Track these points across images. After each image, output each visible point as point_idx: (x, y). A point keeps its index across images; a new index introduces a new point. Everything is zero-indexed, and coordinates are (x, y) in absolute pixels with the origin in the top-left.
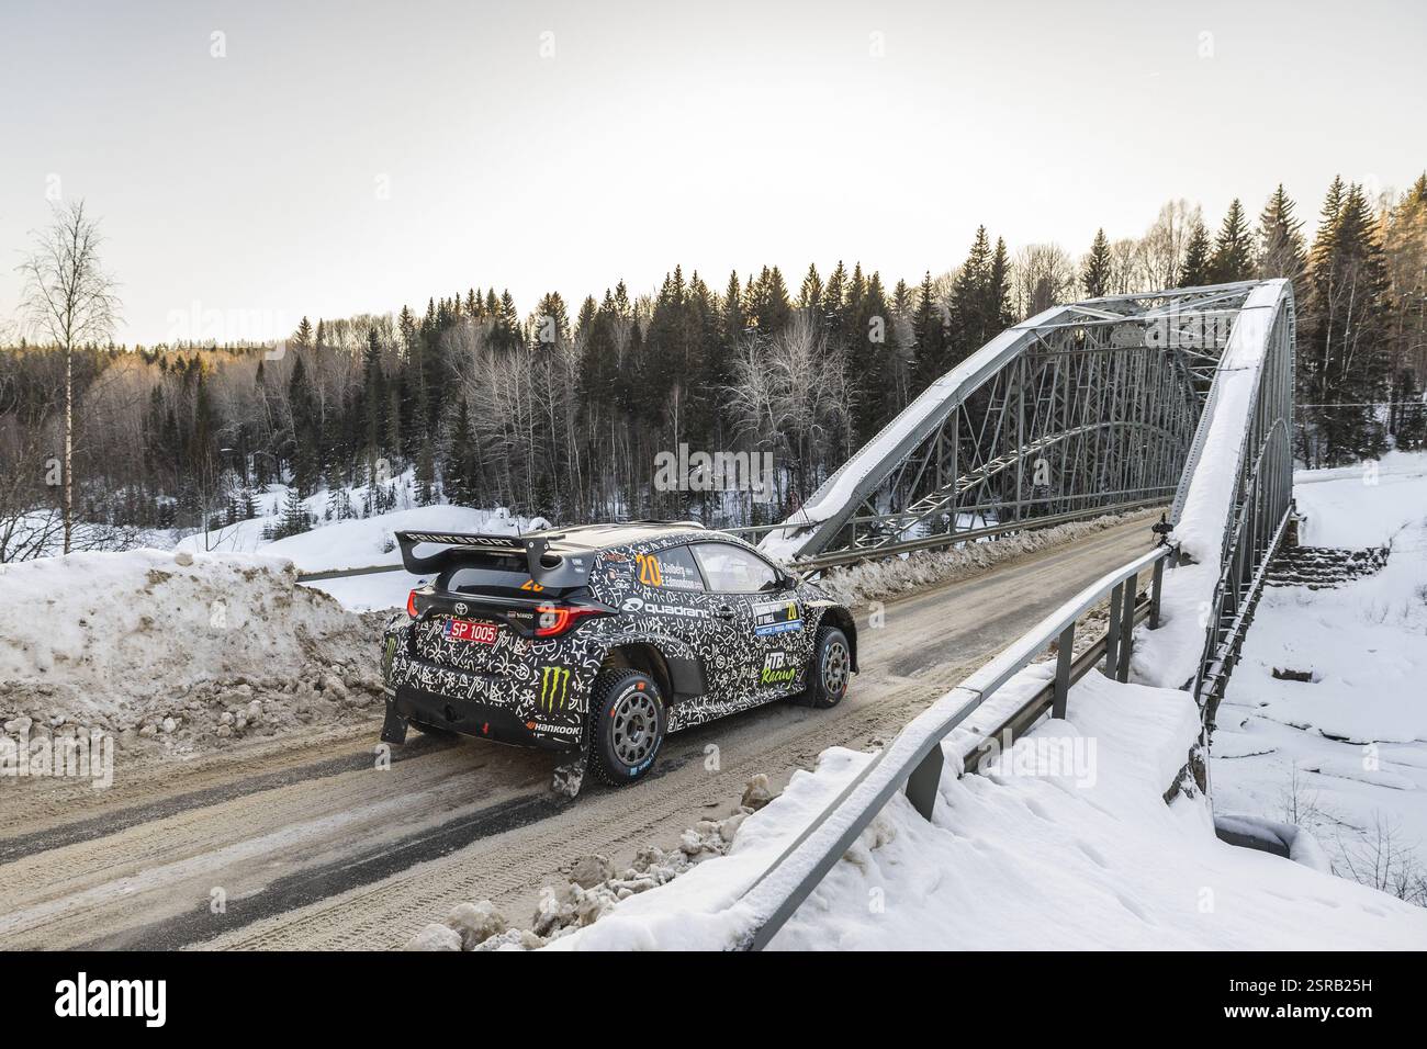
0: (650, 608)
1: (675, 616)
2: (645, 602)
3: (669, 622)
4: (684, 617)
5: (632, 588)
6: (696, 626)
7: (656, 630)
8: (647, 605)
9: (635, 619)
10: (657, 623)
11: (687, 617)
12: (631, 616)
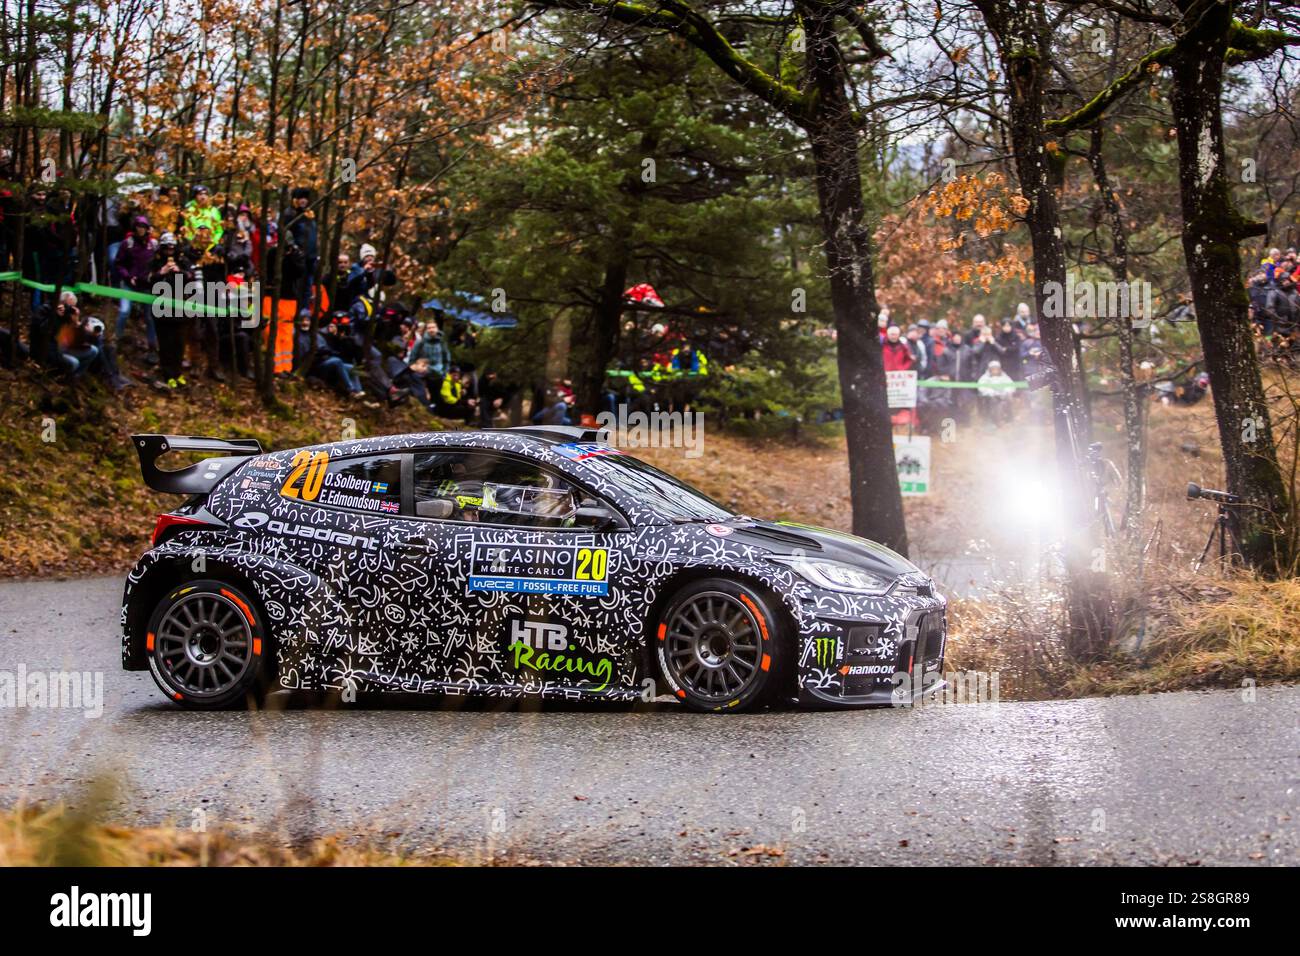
0: (275, 526)
1: (311, 541)
2: (272, 518)
3: (298, 548)
4: (327, 544)
5: (263, 500)
6: (345, 557)
7: (272, 554)
8: (272, 523)
9: (246, 537)
10: (277, 545)
11: (334, 543)
12: (242, 533)
